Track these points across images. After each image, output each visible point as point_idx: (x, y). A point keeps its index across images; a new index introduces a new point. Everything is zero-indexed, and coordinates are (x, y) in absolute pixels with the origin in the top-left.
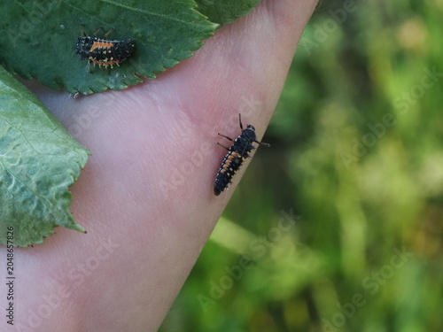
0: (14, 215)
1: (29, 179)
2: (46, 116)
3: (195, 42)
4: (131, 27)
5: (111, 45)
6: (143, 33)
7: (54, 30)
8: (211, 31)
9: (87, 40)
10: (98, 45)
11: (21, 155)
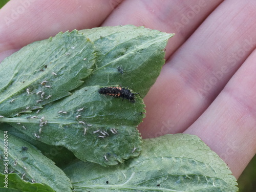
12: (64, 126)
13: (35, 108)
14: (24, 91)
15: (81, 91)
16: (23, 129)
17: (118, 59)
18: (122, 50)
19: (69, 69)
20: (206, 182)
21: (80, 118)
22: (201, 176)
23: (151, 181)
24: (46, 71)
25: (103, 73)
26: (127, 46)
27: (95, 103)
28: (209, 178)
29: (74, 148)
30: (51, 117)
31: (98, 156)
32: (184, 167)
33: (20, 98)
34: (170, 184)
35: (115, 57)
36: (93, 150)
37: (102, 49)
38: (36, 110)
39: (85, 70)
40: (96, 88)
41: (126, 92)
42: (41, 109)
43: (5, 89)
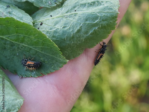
2: (10, 86)
3: (61, 65)
4: (40, 57)
5: (33, 63)
6: (44, 60)
7: (15, 55)
8: (66, 62)
9: (25, 60)
10: (29, 63)
20: (101, 4)
22: (98, 2)
23: (71, 9)
28: (102, 2)
34: (81, 9)
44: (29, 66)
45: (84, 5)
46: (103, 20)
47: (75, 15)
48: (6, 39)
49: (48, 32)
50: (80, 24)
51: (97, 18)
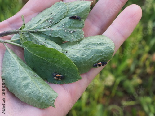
0: (42, 102)
1: (47, 96)
5: (61, 76)
11: (46, 92)
12: (58, 30)
13: (49, 26)
14: (45, 21)
15: (63, 19)
16: (45, 33)
17: (75, 10)
18: (76, 7)
19: (59, 13)
20: (104, 45)
21: (64, 27)
22: (103, 43)
23: (87, 46)
24: (52, 15)
25: (70, 14)
26: (78, 6)
27: (68, 22)
28: (105, 44)
29: (62, 37)
30: (54, 28)
31: (70, 39)
32: (97, 41)
33: (43, 24)
34: (93, 46)
35: (74, 9)
36: (68, 37)
37: (70, 7)
38: (49, 27)
39: (64, 13)
40: (68, 18)
41: (78, 17)
42: (51, 26)
43: (38, 22)
44: (58, 77)
45: (94, 44)
46: (106, 54)
47: (89, 49)
48: (44, 60)
49: (72, 57)
50: (92, 55)
51: (102, 52)
